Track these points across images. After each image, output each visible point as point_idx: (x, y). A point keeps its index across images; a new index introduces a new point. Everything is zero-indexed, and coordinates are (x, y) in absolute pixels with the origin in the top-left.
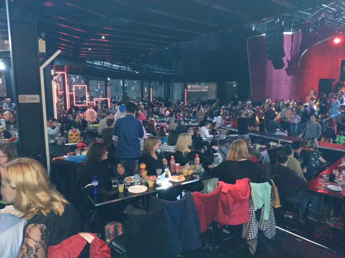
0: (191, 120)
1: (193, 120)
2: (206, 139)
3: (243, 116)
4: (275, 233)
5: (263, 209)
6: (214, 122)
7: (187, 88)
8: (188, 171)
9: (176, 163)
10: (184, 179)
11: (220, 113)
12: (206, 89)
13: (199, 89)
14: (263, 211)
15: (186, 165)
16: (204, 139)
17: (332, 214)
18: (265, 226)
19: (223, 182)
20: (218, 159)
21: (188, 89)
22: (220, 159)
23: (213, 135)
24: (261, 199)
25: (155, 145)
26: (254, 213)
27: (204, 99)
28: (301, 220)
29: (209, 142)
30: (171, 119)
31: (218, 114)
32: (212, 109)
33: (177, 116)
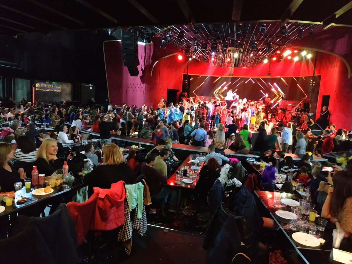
0: (43, 123)
1: (46, 124)
2: (66, 145)
3: (106, 120)
4: (146, 229)
5: (137, 209)
6: (72, 126)
7: (35, 86)
8: (56, 181)
9: (39, 174)
10: (52, 191)
11: (79, 117)
12: (59, 89)
13: (50, 88)
14: (136, 211)
15: (53, 174)
16: (63, 145)
17: (185, 204)
18: (139, 224)
19: (98, 188)
20: (88, 165)
21: (37, 87)
22: (91, 165)
23: (72, 141)
24: (135, 199)
25: (9, 153)
26: (129, 214)
27: (57, 100)
28: (163, 214)
29: (70, 148)
30: (17, 122)
31: (77, 118)
32: (68, 111)
33: (24, 118)
